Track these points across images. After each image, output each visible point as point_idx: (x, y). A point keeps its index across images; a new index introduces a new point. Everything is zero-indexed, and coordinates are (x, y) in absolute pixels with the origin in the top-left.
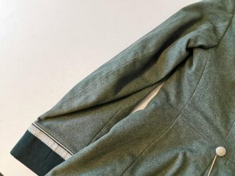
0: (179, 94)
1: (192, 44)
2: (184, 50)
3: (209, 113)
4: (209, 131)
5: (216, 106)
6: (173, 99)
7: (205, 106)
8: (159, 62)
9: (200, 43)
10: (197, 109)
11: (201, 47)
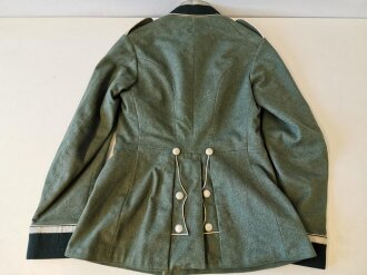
0: (130, 131)
1: (115, 93)
2: (112, 100)
3: (156, 132)
4: (164, 144)
5: (157, 124)
6: (128, 138)
7: (150, 129)
8: (102, 117)
9: (120, 88)
10: (147, 134)
11: (123, 91)
